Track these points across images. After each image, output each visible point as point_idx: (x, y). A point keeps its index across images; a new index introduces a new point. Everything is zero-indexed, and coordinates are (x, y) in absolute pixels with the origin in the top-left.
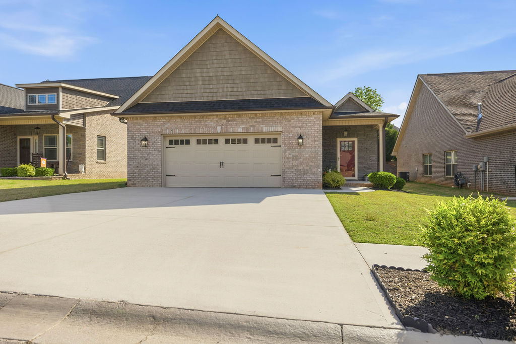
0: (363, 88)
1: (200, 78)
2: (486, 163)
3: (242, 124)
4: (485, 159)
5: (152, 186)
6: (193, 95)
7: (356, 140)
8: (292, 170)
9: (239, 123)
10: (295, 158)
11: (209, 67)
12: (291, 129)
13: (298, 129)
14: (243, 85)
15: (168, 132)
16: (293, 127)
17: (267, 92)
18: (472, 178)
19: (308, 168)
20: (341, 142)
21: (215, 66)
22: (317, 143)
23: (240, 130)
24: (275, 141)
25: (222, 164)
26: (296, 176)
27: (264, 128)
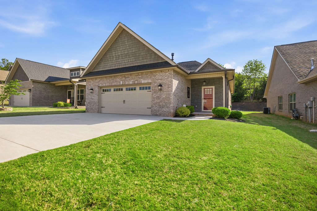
0: (253, 61)
1: (115, 57)
2: (312, 101)
3: (132, 79)
4: (312, 99)
5: (94, 112)
6: (112, 66)
7: (213, 87)
8: (156, 105)
9: (130, 79)
10: (158, 98)
11: (118, 50)
12: (156, 81)
13: (160, 80)
14: (133, 58)
15: (101, 85)
16: (157, 80)
17: (145, 60)
18: (304, 112)
19: (165, 104)
20: (204, 89)
21: (121, 49)
22: (170, 89)
23: (131, 83)
24: (149, 88)
25: (124, 101)
26: (158, 109)
27: (142, 81)
